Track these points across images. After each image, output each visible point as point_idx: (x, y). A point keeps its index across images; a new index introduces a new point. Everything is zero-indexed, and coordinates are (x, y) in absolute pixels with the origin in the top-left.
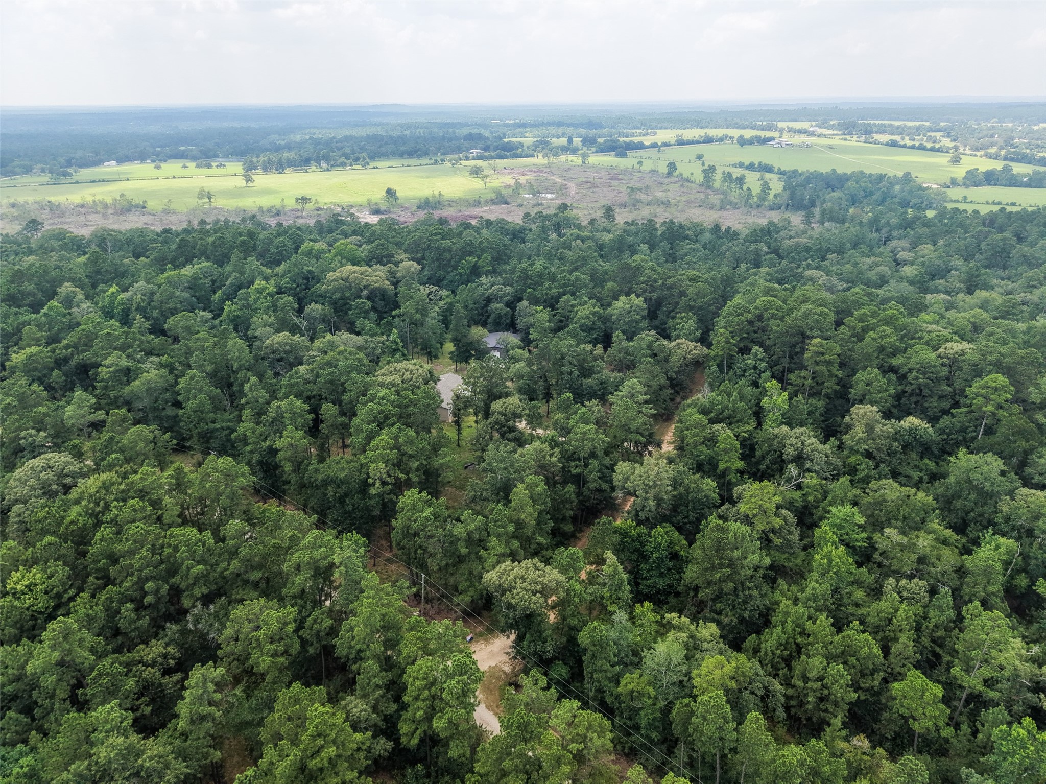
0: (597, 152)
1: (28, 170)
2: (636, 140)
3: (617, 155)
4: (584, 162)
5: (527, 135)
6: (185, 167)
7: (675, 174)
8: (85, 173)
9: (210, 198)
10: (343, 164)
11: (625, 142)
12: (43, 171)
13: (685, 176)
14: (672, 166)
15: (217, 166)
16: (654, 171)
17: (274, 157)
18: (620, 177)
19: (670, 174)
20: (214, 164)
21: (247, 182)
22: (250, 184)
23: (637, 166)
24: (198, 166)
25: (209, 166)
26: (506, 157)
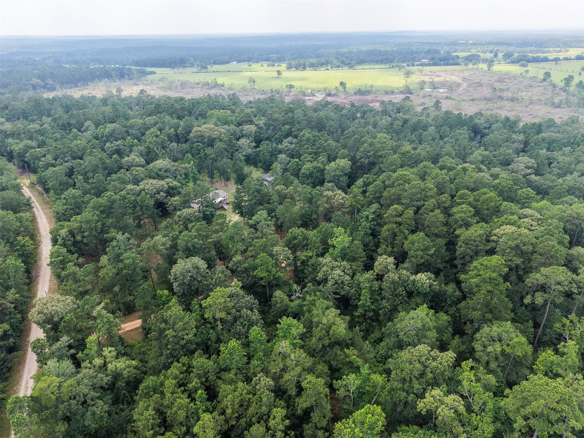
0: (509, 63)
1: (192, 66)
2: (542, 55)
3: (521, 66)
4: (489, 70)
5: (472, 50)
6: (262, 66)
7: (548, 80)
8: (216, 67)
9: (254, 82)
10: (338, 67)
11: (533, 57)
12: (198, 66)
13: (553, 82)
14: (548, 75)
15: (277, 66)
16: (534, 77)
17: (302, 61)
18: (505, 80)
19: (544, 80)
20: (276, 65)
21: (278, 75)
22: (280, 76)
23: (524, 74)
24: (268, 65)
25: (274, 66)
26: (440, 65)
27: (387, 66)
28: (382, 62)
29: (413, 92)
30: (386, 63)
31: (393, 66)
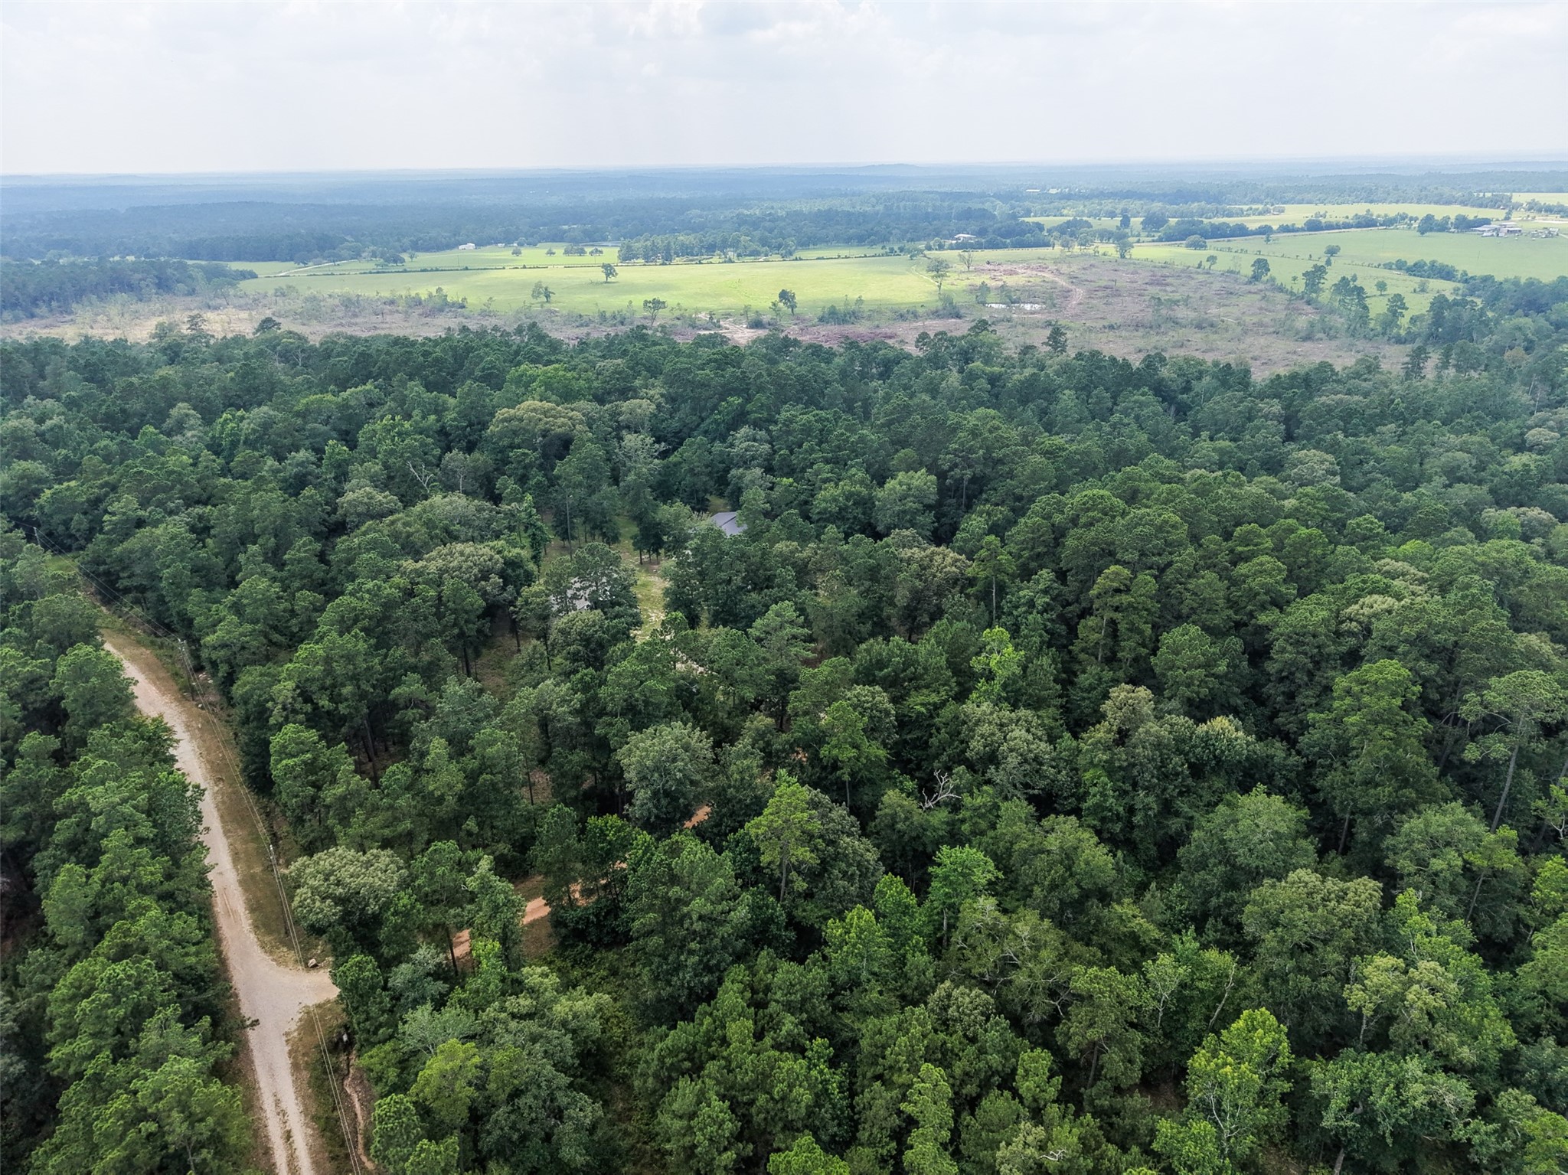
0: (1160, 240)
1: (357, 255)
2: (1232, 221)
3: (1188, 246)
4: (1123, 256)
5: (1065, 212)
6: (551, 253)
7: (1264, 278)
8: (425, 259)
9: (547, 296)
10: (755, 254)
11: (1212, 225)
12: (374, 255)
13: (1278, 282)
14: (1262, 265)
15: (591, 253)
16: (1232, 272)
17: (659, 240)
18: (1169, 280)
19: (1256, 278)
20: (588, 250)
21: (608, 275)
22: (611, 279)
23: (1207, 265)
24: (567, 252)
25: (582, 253)
26: (1004, 246)
27: (878, 250)
28: (861, 240)
29: (962, 311)
30: (873, 243)
31: (892, 250)
